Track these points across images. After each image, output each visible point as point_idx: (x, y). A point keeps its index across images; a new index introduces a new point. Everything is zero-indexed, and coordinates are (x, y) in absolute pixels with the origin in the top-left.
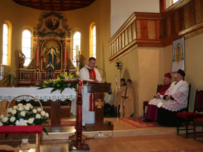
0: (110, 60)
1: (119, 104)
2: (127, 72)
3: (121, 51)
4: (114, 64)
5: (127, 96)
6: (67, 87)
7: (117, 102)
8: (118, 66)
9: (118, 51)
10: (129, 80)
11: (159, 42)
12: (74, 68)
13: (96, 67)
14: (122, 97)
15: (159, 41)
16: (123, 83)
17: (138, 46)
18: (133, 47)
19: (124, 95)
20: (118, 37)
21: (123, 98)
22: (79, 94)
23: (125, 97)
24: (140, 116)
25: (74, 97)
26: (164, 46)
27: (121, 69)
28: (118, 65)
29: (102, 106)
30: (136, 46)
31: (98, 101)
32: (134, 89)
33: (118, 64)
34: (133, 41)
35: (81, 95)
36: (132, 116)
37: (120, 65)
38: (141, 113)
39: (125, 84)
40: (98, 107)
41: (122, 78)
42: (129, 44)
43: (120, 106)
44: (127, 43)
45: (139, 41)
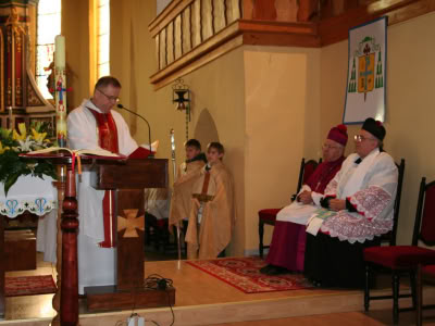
0: (155, 83)
1: (183, 217)
2: (207, 120)
3: (190, 57)
4: (167, 93)
5: (209, 193)
6: (27, 172)
7: (176, 212)
8: (181, 100)
9: (178, 54)
10: (218, 146)
11: (308, 31)
12: (42, 103)
13: (120, 106)
14: (194, 196)
15: (306, 26)
16: (194, 152)
17: (244, 43)
18: (230, 45)
19: (199, 191)
20: (182, 13)
21: (196, 200)
22: (67, 198)
23: (203, 198)
24: (247, 254)
25: (49, 204)
26: (322, 44)
27: (189, 110)
28: (181, 97)
29: (138, 230)
30: (240, 40)
31: (125, 216)
32: (230, 174)
33: (181, 94)
34: (228, 25)
35: (74, 200)
36: (223, 254)
37: (186, 96)
38: (250, 244)
39: (201, 158)
40: (126, 235)
41: (191, 137)
42: (215, 35)
43: (185, 223)
44: (208, 32)
45: (248, 27)
